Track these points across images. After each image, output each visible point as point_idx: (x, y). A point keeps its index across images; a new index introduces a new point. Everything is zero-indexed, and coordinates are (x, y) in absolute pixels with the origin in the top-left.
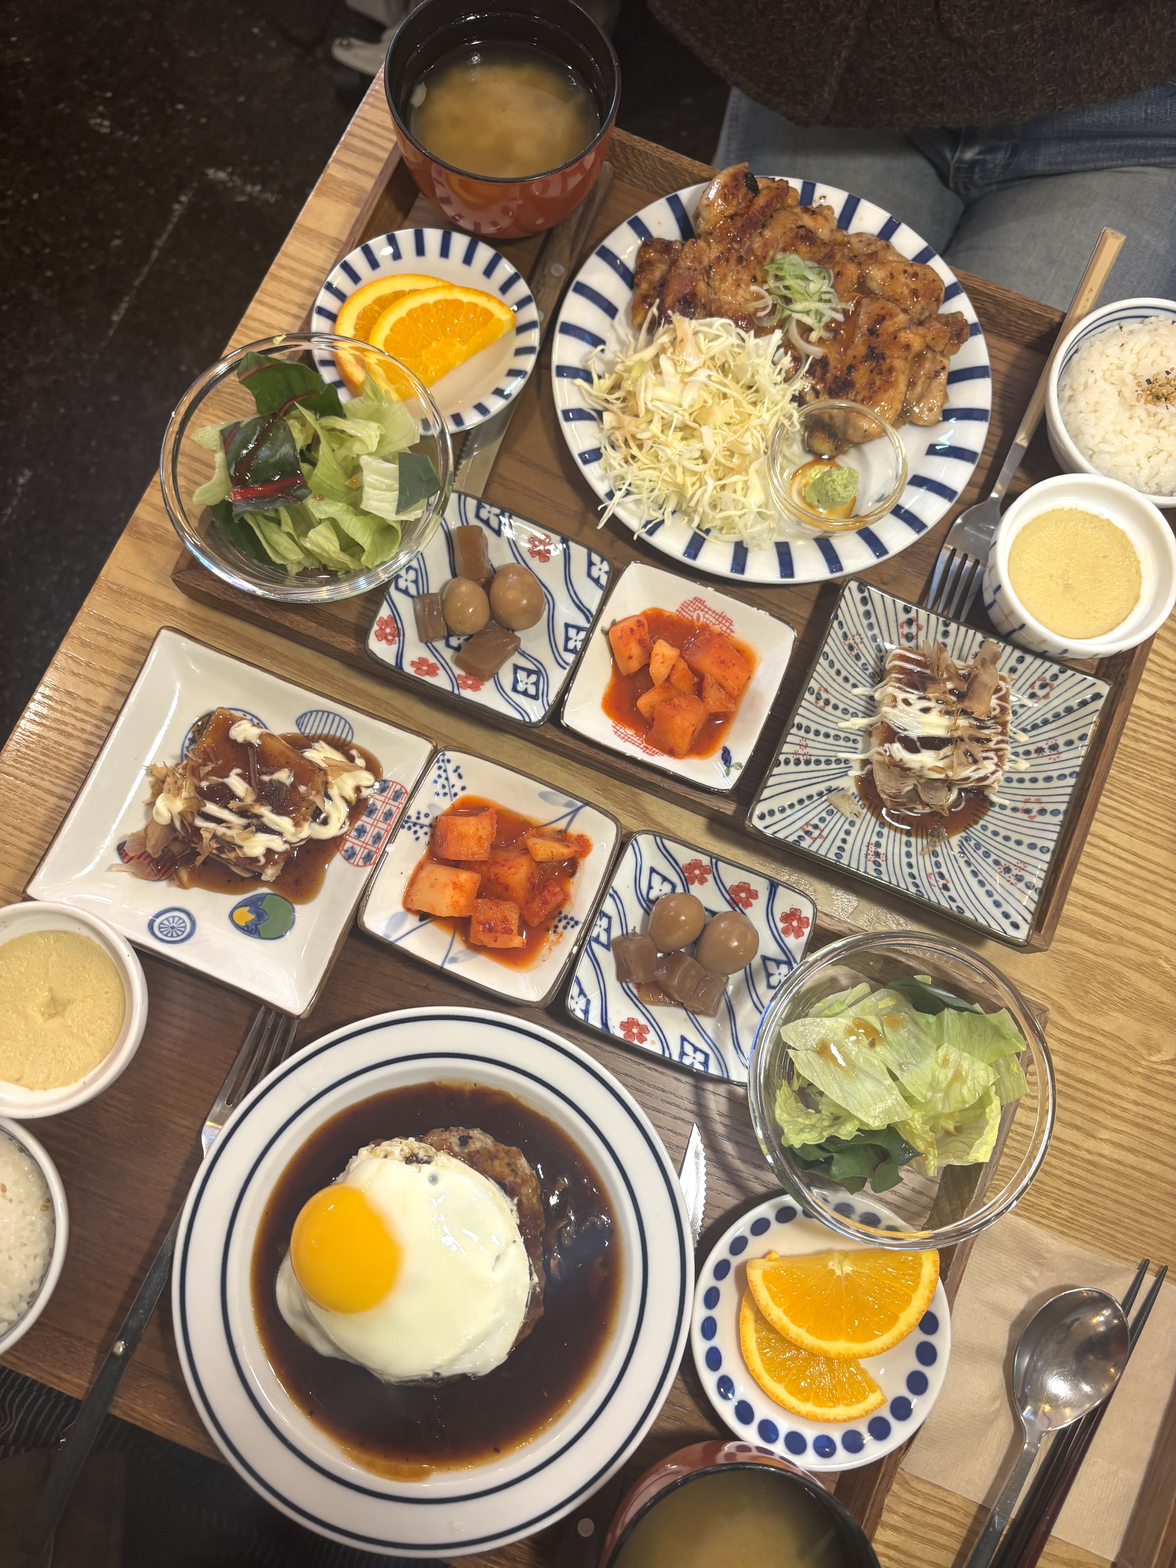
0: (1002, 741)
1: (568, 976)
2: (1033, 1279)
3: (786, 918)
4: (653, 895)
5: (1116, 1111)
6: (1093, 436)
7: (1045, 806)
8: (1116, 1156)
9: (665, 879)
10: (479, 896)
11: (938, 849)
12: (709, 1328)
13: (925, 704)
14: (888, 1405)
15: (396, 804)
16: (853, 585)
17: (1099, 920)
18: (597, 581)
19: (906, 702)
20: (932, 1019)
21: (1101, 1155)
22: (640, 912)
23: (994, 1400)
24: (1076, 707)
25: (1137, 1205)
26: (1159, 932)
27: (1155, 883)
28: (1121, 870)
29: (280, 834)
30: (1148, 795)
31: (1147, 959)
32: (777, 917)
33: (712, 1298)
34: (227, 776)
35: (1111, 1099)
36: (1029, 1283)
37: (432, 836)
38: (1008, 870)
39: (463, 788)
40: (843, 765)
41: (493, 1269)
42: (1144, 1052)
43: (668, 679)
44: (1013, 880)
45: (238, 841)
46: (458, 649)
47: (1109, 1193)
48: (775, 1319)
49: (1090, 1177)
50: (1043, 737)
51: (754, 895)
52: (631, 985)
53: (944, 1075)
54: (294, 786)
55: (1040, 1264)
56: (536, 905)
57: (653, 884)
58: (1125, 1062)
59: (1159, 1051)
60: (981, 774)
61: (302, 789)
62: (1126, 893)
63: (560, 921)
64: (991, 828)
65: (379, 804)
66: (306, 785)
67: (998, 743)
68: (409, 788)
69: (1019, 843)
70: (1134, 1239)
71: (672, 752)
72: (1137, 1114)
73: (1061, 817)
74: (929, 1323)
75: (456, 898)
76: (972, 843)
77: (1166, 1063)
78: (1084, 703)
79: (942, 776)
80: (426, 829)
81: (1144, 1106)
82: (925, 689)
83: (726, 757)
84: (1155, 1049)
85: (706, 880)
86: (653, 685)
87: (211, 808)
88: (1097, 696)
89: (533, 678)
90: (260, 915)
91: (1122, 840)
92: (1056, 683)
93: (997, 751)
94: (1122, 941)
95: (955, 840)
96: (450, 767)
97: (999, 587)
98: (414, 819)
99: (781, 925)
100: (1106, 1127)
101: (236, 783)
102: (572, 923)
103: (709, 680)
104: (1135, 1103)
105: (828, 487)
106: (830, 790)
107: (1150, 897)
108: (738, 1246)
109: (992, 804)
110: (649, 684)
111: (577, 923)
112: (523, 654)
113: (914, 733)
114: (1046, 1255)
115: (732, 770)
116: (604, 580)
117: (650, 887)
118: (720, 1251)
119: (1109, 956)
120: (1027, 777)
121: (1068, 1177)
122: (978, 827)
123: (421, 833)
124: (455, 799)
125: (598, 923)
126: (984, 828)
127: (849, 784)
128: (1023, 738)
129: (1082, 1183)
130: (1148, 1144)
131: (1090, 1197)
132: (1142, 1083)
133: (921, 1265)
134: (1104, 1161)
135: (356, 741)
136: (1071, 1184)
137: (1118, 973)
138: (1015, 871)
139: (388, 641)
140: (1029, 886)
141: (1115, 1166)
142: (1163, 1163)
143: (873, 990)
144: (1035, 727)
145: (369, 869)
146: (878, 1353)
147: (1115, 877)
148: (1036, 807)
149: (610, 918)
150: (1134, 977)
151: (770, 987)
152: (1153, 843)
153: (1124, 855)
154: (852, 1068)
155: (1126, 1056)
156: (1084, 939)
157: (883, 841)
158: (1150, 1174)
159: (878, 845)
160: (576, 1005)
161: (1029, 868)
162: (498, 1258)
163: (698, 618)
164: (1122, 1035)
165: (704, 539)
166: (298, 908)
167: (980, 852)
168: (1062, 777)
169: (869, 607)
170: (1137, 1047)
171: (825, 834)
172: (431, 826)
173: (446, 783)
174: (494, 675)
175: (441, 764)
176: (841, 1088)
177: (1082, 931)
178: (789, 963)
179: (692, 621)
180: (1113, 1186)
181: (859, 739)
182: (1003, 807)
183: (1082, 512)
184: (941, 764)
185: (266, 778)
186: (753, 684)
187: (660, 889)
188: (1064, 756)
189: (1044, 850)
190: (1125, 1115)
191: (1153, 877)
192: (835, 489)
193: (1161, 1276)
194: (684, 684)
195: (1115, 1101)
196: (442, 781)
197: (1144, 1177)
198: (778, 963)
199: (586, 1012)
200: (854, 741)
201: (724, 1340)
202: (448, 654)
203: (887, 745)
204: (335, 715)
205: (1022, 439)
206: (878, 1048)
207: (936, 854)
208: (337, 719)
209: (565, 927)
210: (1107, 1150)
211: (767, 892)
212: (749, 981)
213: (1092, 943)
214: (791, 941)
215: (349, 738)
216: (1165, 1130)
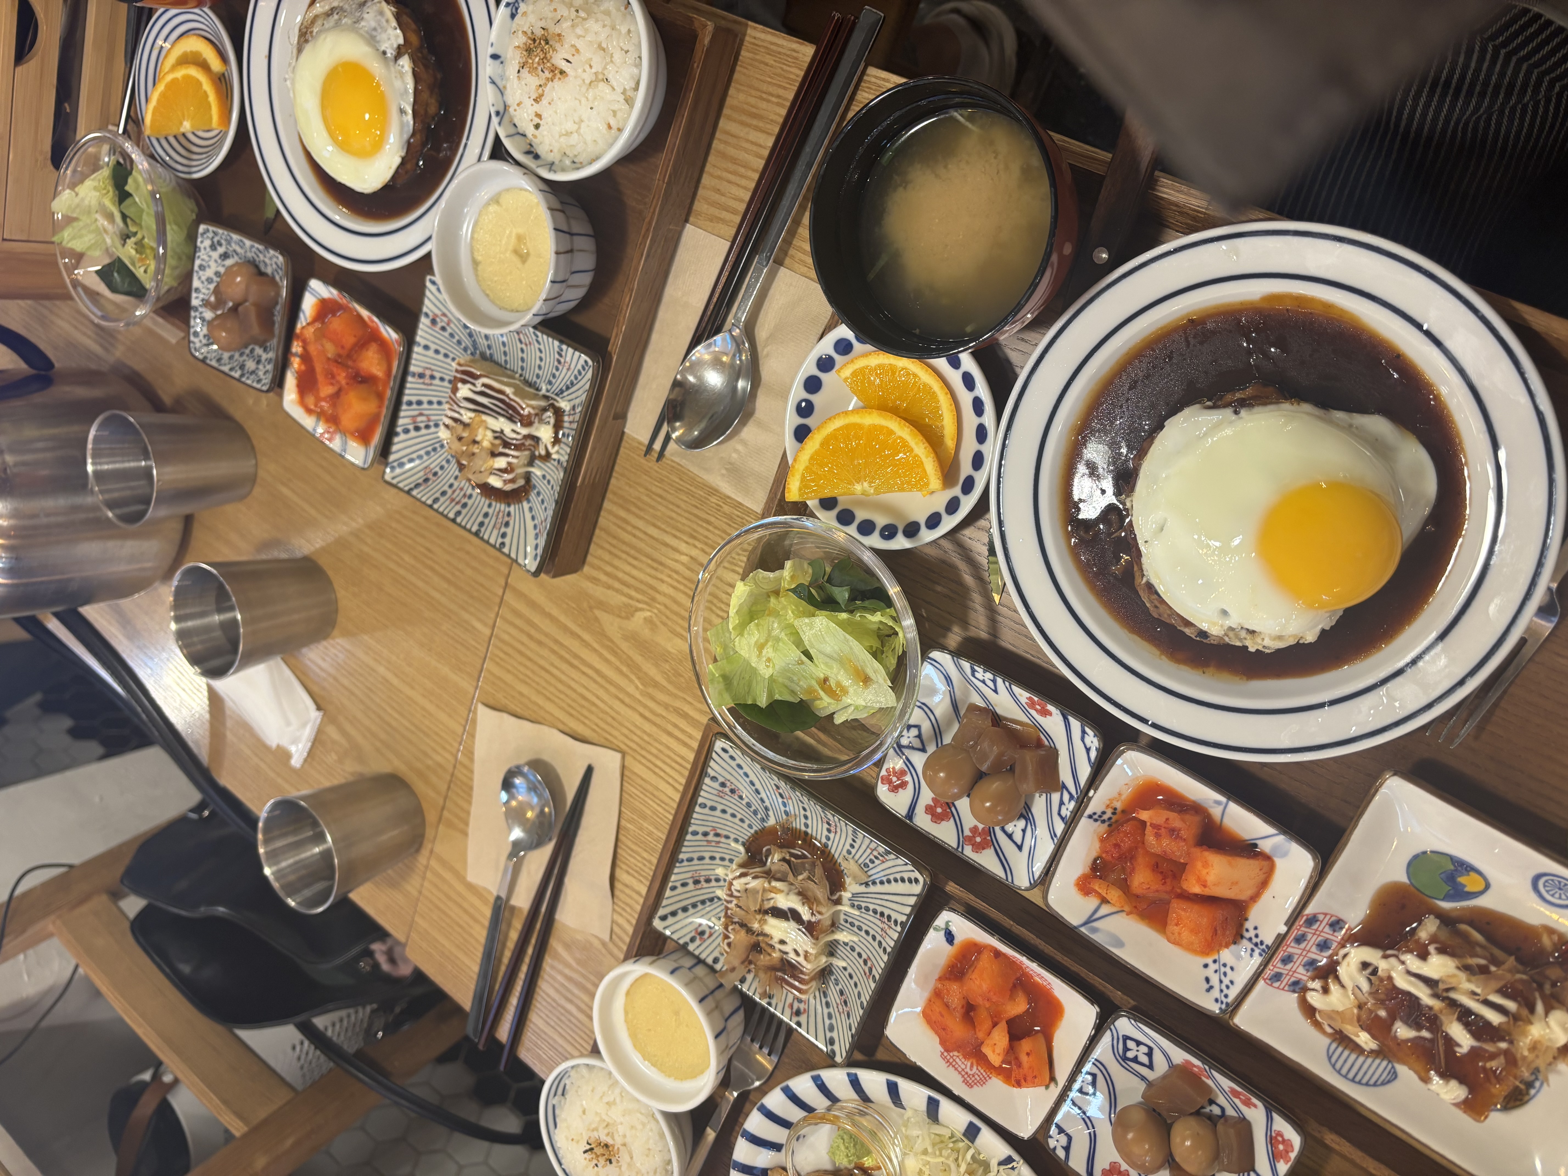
0: (728, 902)
1: (1100, 768)
2: (736, 451)
3: (903, 785)
4: (1021, 823)
5: (675, 576)
6: (651, 1130)
7: (703, 838)
8: (677, 541)
9: (1010, 836)
10: (1184, 865)
11: (784, 817)
12: (981, 434)
13: (783, 948)
14: (837, 367)
15: (1276, 970)
16: (838, 1059)
17: (681, 726)
18: (1061, 1130)
19: (797, 953)
20: (777, 697)
21: (687, 543)
22: (1034, 810)
23: (767, 355)
24: (680, 911)
25: (665, 503)
26: (641, 710)
27: (642, 748)
28: (664, 762)
29: (1409, 973)
30: (644, 817)
31: (650, 690)
32: (910, 786)
33: (978, 461)
34: (1473, 1049)
35: (678, 586)
36: (740, 447)
37: (1241, 925)
38: (733, 791)
39: (1206, 966)
40: (856, 903)
41: (1166, 520)
42: (655, 619)
43: (995, 1025)
44: (728, 784)
45: (1462, 976)
46: (1212, 1102)
47: (683, 513)
48: (921, 444)
49: (695, 526)
50: (705, 891)
51: (929, 810)
52: (1046, 743)
53: (768, 652)
54: (1392, 1018)
55: (730, 463)
56: (1126, 844)
57: (1021, 833)
58: (668, 613)
59: (645, 619)
60: (743, 880)
61: (1383, 1013)
62: (661, 743)
63: (1110, 819)
64: (745, 826)
65: (1301, 970)
66: (1377, 1016)
67: (731, 902)
68: (1261, 984)
69: (724, 811)
70: (668, 477)
71: (998, 954)
72: (662, 572)
73: (691, 829)
74: (802, 434)
75: (1204, 872)
76: (759, 816)
77: (641, 610)
78: (674, 914)
79: (774, 884)
80: (1247, 935)
81: (657, 578)
82: (782, 959)
83: (950, 937)
84: (648, 621)
85: (971, 830)
86: (1007, 1022)
87: (1495, 1018)
88: (664, 918)
89: (1130, 1055)
90: (1451, 879)
91: (663, 786)
92: (693, 934)
93: (731, 895)
94: (666, 707)
95: (772, 822)
96: (1216, 993)
97: (717, 1037)
98: (1257, 951)
99: (908, 778)
100: (683, 564)
101: (1464, 1040)
102: (1096, 817)
103: (958, 1015)
104: (663, 581)
105: (852, 1151)
106: (867, 884)
107: (646, 738)
108: (953, 506)
109: (744, 844)
110: (1012, 1024)
111: (1090, 817)
112: (1143, 1078)
113: (792, 925)
114: (724, 472)
115: (943, 926)
116: (1053, 1130)
117: (1024, 831)
118: (968, 504)
119: (676, 696)
120: (718, 861)
121: (711, 528)
122: (755, 828)
123: (1252, 933)
124: (1216, 957)
125: (1069, 814)
126: (750, 826)
127: (852, 887)
128: (720, 893)
129: (700, 523)
130: (656, 549)
131: (696, 511)
132: (658, 596)
133: (800, 489)
134: (685, 538)
135: (1327, 1041)
136: (708, 522)
137: (670, 682)
138: (727, 790)
139: (1282, 1136)
140: (714, 779)
141: (678, 534)
142: (645, 533)
143: (831, 716)
144: (711, 900)
145: (1309, 910)
146: (838, 414)
147: (669, 757)
148: (710, 837)
149: (1059, 814)
150: (659, 678)
151: (918, 727)
152: (642, 779)
153: (662, 774)
154: (843, 661)
155: (667, 617)
156: (692, 713)
157: (825, 833)
158: (655, 525)
159: (829, 831)
160: (1093, 741)
161: (715, 792)
162: (1162, 530)
163: (972, 1066)
164: (669, 634)
165: (964, 1135)
166: (1402, 877)
167: (753, 808)
168: (690, 860)
169: (829, 1035)
170: (658, 623)
171: (869, 851)
172: (1242, 937)
173: (1223, 977)
174: (1172, 1066)
175: (1225, 1000)
176: (851, 648)
177: (693, 719)
178: (900, 746)
179: (978, 1064)
180: (680, 519)
181: (842, 922)
182: (736, 841)
183: (663, 1072)
184: (773, 895)
185: (1425, 1034)
186: (926, 995)
187: (1016, 827)
188: (689, 875)
189: (703, 806)
190: (670, 573)
191: (644, 753)
192: (847, 1148)
193: (650, 448)
194: (983, 1016)
195: (675, 584)
196: (1226, 981)
197: (659, 524)
198: (910, 747)
199: (1084, 732)
200: (846, 921)
201: (971, 421)
202: (1221, 1100)
203: (813, 919)
204: (1345, 1077)
205: (711, 1135)
206: (822, 676)
207: (786, 813)
208: (1344, 1071)
209: (1104, 813)
210: (683, 547)
211: (916, 811)
212: (938, 732)
213: (686, 708)
214: (899, 764)
215: (1334, 1045)
216: (644, 559)
